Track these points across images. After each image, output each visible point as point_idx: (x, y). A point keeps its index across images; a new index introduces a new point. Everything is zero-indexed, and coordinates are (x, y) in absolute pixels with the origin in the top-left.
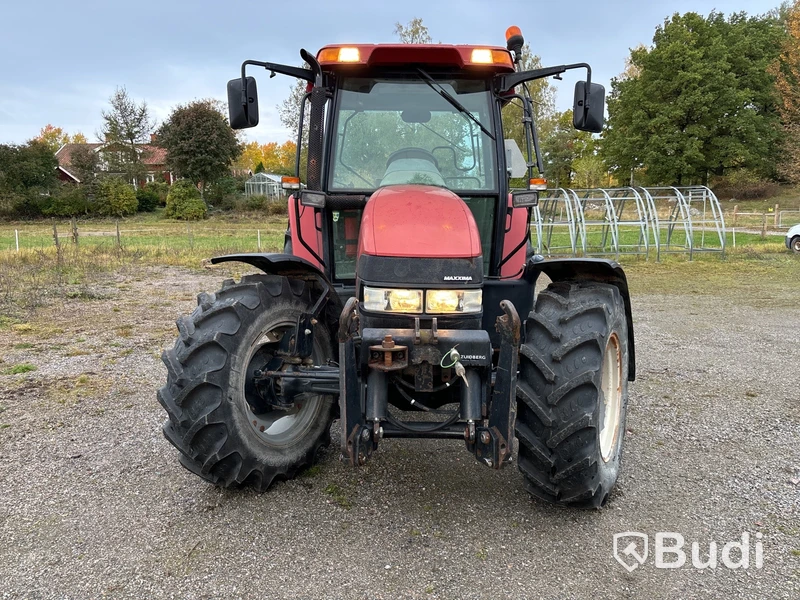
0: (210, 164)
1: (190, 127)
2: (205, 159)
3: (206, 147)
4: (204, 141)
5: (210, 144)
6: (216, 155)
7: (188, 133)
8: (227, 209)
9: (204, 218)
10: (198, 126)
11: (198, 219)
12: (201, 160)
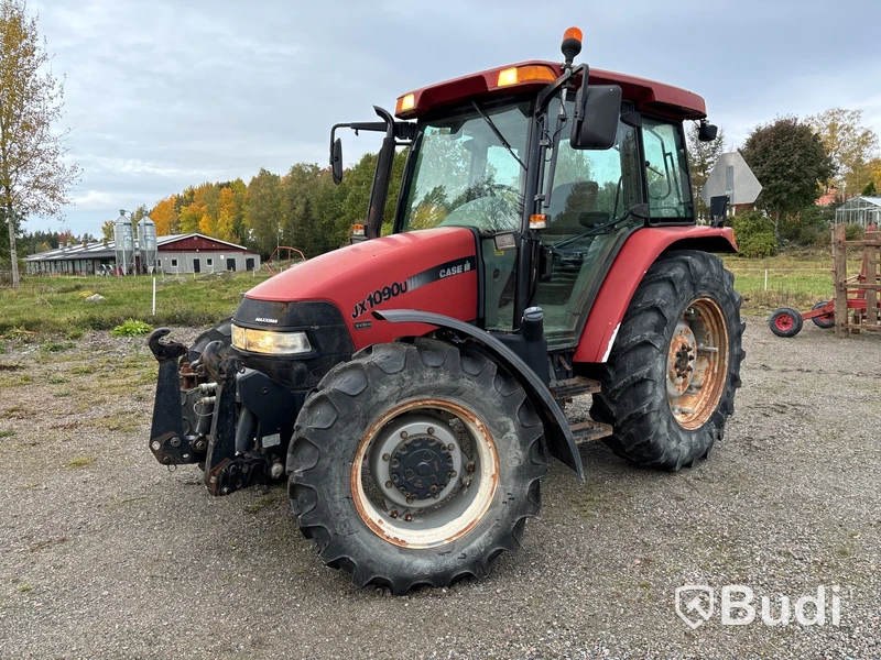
0: (787, 191)
1: (766, 150)
2: (781, 186)
3: (783, 171)
4: (781, 164)
5: (789, 167)
6: (797, 180)
7: (763, 157)
8: (805, 244)
9: (772, 255)
10: (777, 147)
11: (764, 255)
12: (776, 187)
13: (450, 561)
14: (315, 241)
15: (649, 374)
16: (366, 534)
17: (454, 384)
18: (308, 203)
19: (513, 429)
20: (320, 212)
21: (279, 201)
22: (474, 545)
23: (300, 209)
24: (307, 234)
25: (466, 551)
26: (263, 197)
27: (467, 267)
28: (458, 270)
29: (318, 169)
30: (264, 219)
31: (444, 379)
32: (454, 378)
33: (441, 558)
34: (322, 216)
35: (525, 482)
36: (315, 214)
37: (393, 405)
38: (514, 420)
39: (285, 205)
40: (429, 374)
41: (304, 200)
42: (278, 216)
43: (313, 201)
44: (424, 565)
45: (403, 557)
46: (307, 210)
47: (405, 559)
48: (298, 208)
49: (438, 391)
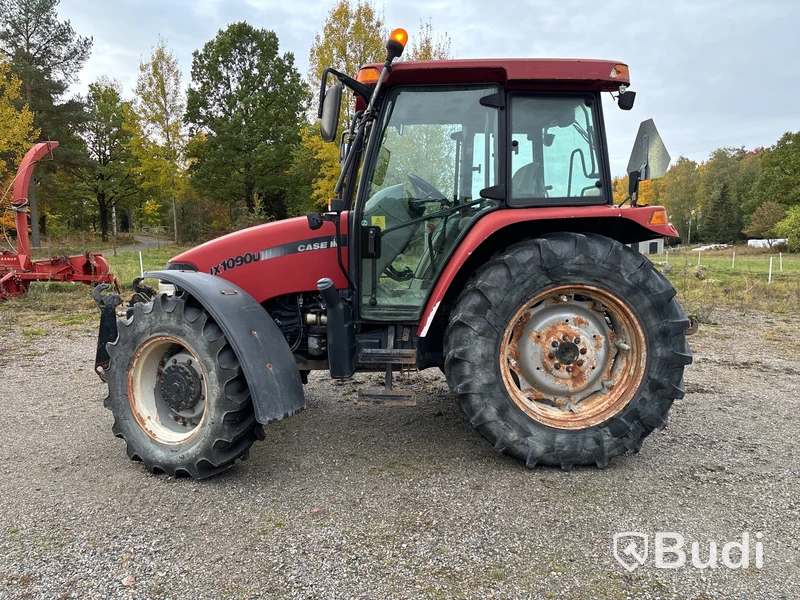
13: (175, 458)
14: (730, 225)
15: (463, 354)
16: (135, 423)
17: (179, 327)
18: (725, 187)
19: (214, 369)
20: (739, 196)
21: (694, 187)
22: (190, 451)
23: (716, 194)
24: (721, 219)
25: (185, 453)
26: (679, 183)
27: (334, 244)
28: (323, 245)
29: (745, 152)
30: (678, 205)
31: (173, 323)
32: (179, 322)
33: (171, 453)
34: (740, 200)
35: (221, 412)
36: (733, 197)
37: (149, 337)
38: (215, 362)
39: (701, 190)
40: (165, 317)
41: (722, 185)
42: (692, 202)
43: (733, 186)
44: (160, 455)
45: (152, 445)
46: (724, 195)
47: (152, 446)
48: (714, 193)
49: (172, 331)
